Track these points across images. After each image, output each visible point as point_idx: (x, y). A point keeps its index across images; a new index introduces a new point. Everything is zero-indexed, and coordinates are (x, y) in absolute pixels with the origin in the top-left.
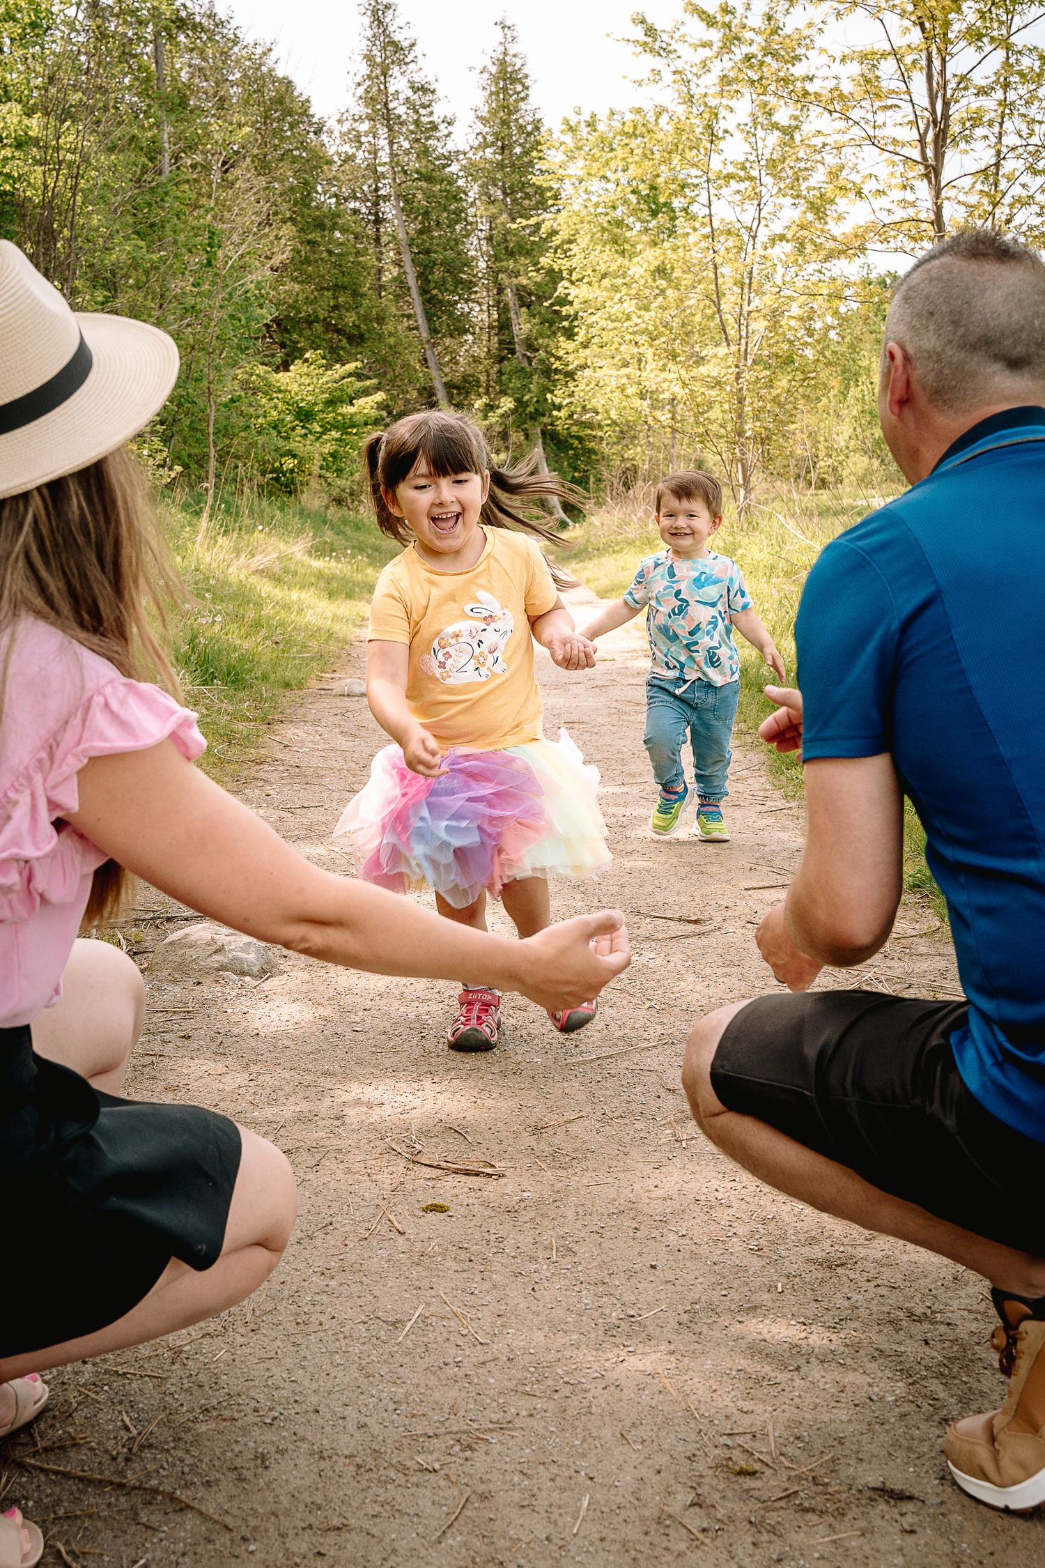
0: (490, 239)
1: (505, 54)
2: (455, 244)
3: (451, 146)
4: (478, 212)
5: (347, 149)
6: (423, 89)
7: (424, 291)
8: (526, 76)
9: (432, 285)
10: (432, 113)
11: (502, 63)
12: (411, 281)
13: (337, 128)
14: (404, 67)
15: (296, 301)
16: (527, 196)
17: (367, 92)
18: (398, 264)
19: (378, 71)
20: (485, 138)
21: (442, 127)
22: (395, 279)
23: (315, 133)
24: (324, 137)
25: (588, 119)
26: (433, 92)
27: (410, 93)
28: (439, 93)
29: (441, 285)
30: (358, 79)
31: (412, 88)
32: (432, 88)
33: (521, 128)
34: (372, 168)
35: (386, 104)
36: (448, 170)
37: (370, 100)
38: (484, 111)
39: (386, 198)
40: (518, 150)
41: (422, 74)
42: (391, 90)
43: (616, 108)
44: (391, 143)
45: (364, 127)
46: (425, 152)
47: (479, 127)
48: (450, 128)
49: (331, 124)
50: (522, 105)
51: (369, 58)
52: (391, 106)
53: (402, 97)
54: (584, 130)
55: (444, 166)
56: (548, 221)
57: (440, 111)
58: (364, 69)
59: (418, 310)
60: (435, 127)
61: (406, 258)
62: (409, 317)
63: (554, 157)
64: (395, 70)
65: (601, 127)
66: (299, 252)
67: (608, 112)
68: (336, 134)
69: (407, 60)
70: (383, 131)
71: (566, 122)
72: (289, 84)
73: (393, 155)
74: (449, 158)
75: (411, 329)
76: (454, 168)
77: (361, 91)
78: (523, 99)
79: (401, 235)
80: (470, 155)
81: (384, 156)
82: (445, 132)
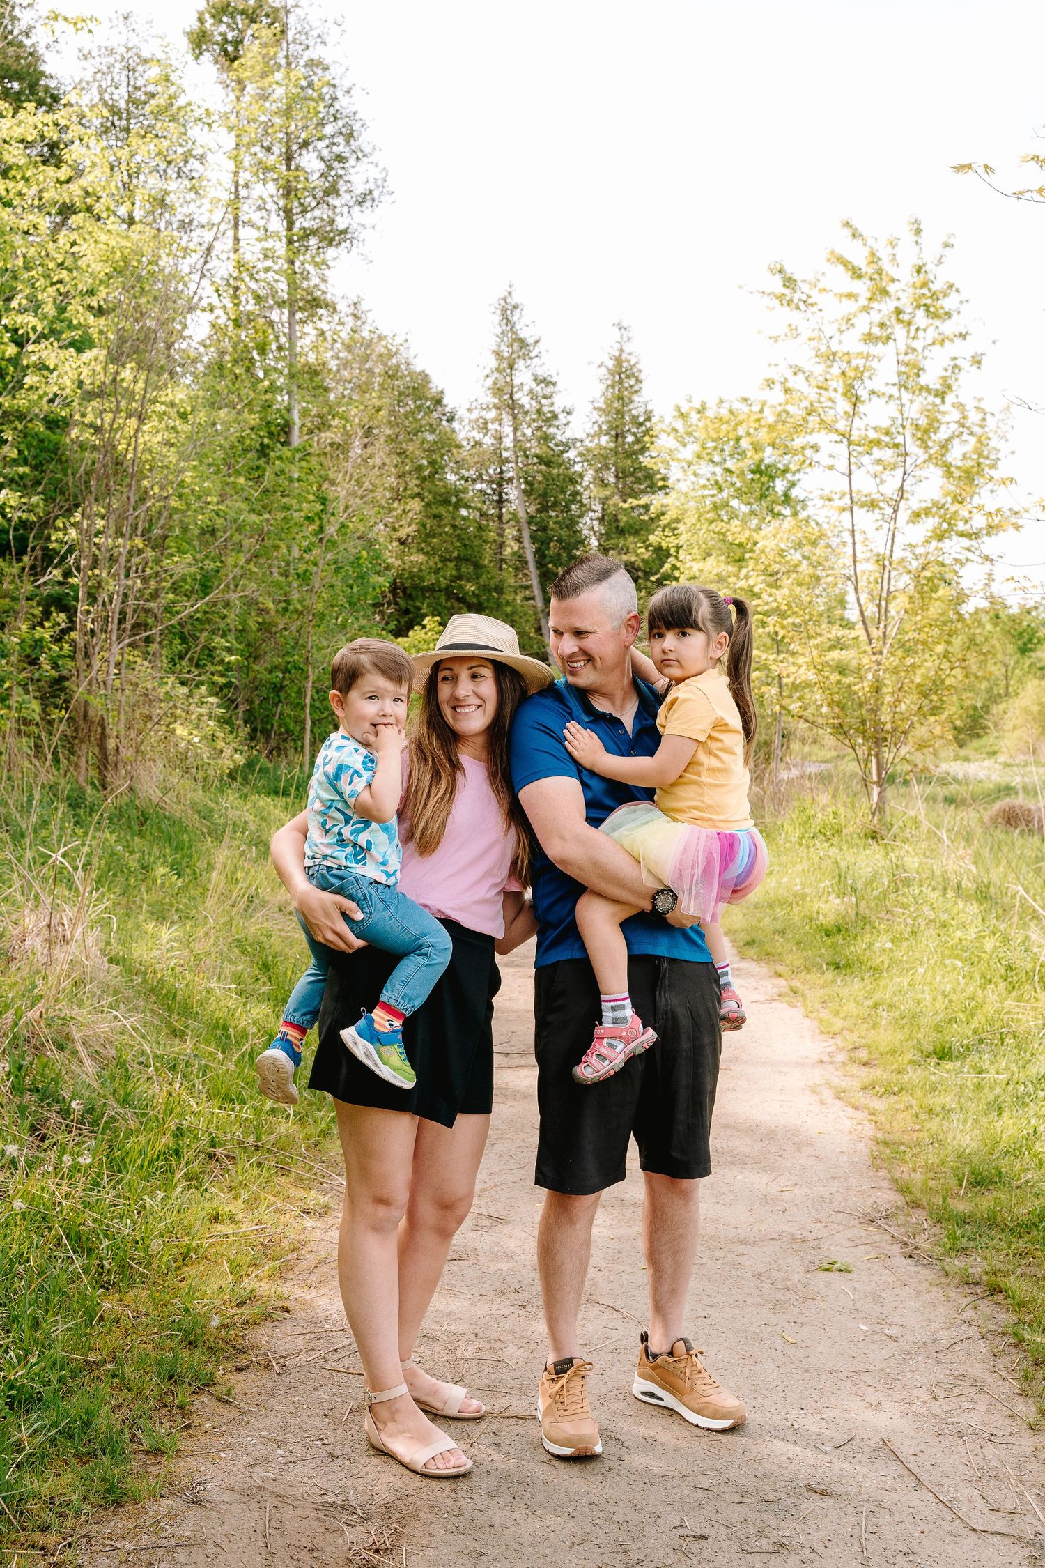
0: (601, 520)
1: (622, 350)
2: (571, 524)
3: (570, 433)
4: (590, 492)
5: (477, 435)
6: (545, 382)
7: (540, 564)
8: (640, 371)
9: (548, 559)
10: (552, 404)
11: (619, 361)
12: (530, 556)
13: (466, 415)
14: (529, 362)
15: (421, 570)
16: (638, 481)
17: (495, 383)
18: (519, 540)
19: (505, 365)
20: (600, 427)
21: (562, 416)
22: (514, 553)
23: (448, 421)
24: (455, 425)
25: (698, 406)
26: (554, 384)
27: (534, 385)
28: (559, 386)
29: (557, 560)
30: (487, 371)
31: (535, 380)
32: (553, 380)
33: (634, 419)
34: (497, 453)
35: (511, 397)
36: (565, 455)
37: (497, 391)
38: (601, 403)
39: (510, 480)
40: (630, 439)
41: (545, 368)
42: (517, 381)
43: (724, 397)
44: (515, 430)
45: (492, 414)
46: (546, 438)
47: (595, 416)
48: (569, 418)
49: (462, 412)
50: (635, 398)
51: (497, 354)
52: (516, 397)
53: (526, 389)
54: (694, 417)
55: (563, 452)
56: (656, 501)
57: (559, 403)
58: (493, 363)
59: (534, 581)
60: (555, 417)
61: (526, 534)
62: (527, 587)
63: (665, 442)
64: (520, 364)
65: (710, 413)
66: (424, 526)
67: (717, 400)
68: (466, 421)
69: (532, 355)
70: (507, 419)
71: (678, 408)
72: (425, 377)
73: (516, 441)
74: (567, 446)
75: (527, 599)
76: (571, 454)
77: (489, 382)
78: (636, 392)
79: (522, 514)
80: (587, 443)
81: (508, 442)
82: (564, 421)
